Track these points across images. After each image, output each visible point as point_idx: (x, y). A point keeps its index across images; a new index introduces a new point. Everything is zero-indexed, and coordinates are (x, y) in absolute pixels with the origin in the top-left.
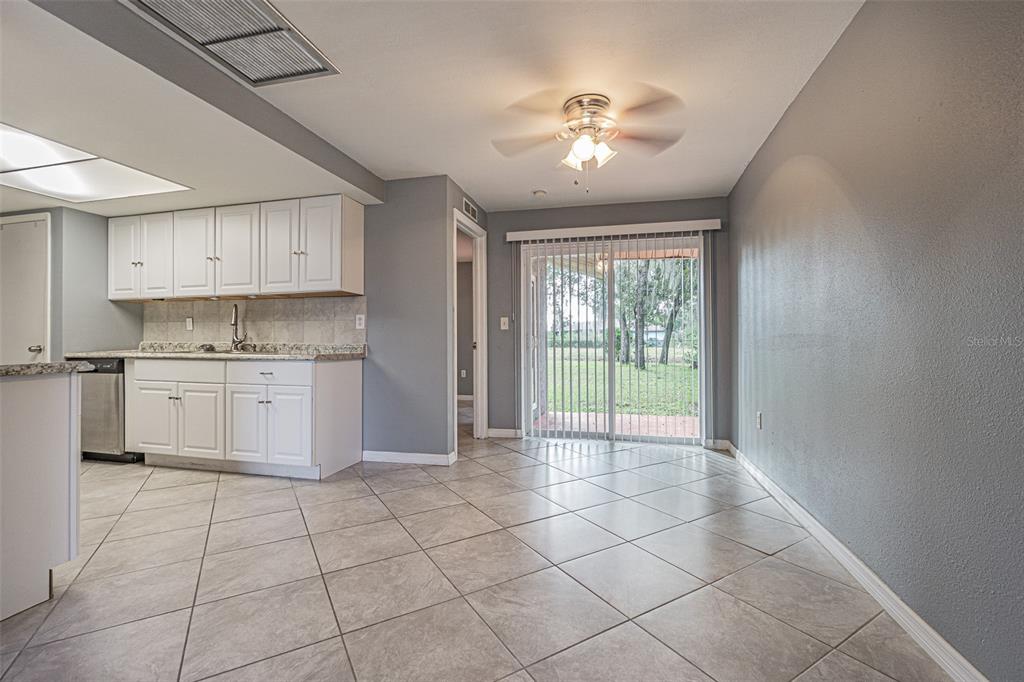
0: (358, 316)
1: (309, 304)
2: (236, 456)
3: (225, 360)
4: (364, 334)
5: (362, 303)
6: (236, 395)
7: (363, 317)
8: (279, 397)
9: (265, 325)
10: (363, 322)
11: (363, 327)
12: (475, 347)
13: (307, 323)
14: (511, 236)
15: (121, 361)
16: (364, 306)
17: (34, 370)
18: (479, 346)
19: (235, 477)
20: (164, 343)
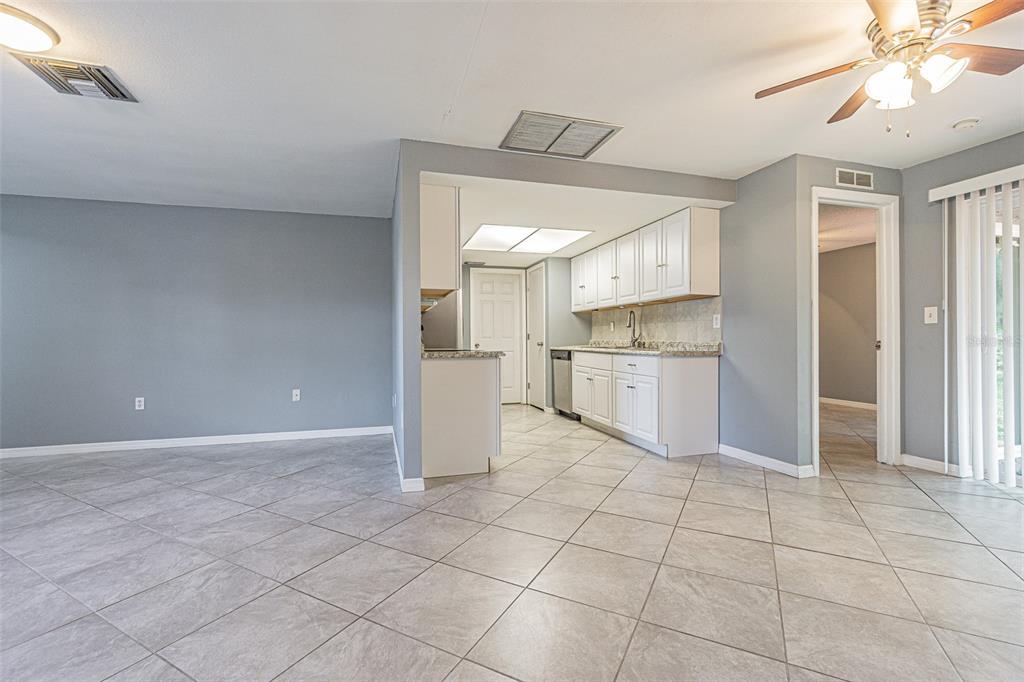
0: (715, 316)
1: (680, 306)
2: (619, 426)
3: (613, 353)
4: (720, 331)
5: (718, 304)
6: (618, 381)
7: (719, 316)
8: (640, 384)
9: (652, 326)
10: (719, 321)
11: (718, 326)
12: (879, 347)
13: (678, 323)
14: (935, 195)
15: (569, 352)
16: (719, 307)
17: (480, 355)
18: (884, 345)
19: (618, 442)
20: (600, 340)
